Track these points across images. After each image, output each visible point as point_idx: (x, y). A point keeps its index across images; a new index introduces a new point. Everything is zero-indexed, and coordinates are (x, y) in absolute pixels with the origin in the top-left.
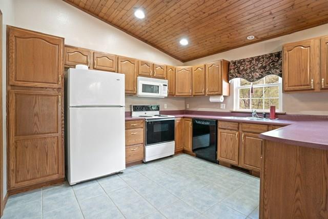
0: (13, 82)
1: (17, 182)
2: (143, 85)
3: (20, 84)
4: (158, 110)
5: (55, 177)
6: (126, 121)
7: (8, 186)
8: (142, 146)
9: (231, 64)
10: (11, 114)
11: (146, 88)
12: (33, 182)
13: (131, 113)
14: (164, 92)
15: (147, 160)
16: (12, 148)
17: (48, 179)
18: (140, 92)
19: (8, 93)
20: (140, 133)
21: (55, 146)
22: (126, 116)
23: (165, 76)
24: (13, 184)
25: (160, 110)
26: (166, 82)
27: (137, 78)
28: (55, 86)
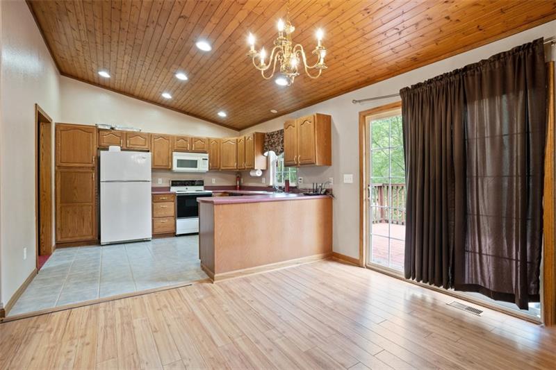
0: (59, 164)
1: (61, 238)
2: (178, 160)
3: (64, 165)
4: (203, 185)
5: (90, 238)
6: (152, 194)
7: (56, 240)
8: (172, 219)
9: (266, 136)
10: (58, 188)
11: (181, 163)
12: (73, 239)
13: (170, 188)
14: (203, 166)
15: (178, 233)
16: (58, 212)
17: (84, 238)
18: (175, 168)
19: (56, 172)
20: (170, 207)
21: (90, 213)
22: (152, 191)
23: (205, 150)
24: (59, 239)
25: (205, 185)
26: (206, 156)
27: (172, 154)
28: (91, 165)
